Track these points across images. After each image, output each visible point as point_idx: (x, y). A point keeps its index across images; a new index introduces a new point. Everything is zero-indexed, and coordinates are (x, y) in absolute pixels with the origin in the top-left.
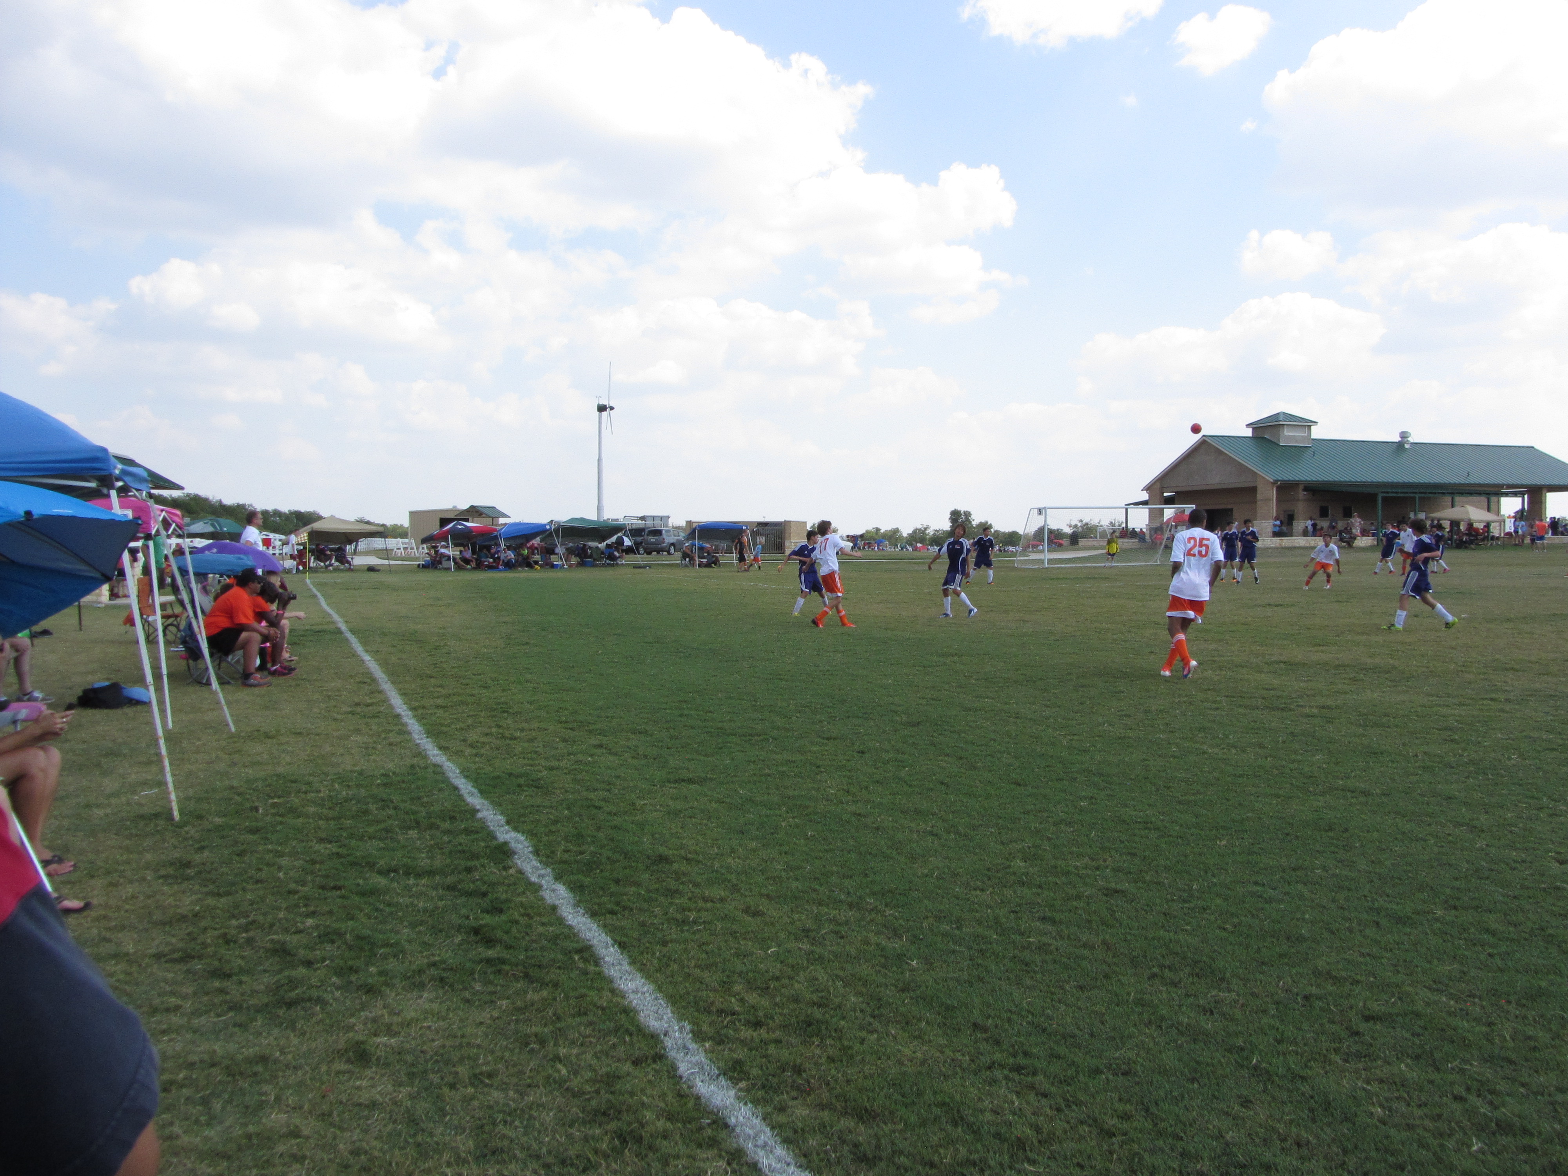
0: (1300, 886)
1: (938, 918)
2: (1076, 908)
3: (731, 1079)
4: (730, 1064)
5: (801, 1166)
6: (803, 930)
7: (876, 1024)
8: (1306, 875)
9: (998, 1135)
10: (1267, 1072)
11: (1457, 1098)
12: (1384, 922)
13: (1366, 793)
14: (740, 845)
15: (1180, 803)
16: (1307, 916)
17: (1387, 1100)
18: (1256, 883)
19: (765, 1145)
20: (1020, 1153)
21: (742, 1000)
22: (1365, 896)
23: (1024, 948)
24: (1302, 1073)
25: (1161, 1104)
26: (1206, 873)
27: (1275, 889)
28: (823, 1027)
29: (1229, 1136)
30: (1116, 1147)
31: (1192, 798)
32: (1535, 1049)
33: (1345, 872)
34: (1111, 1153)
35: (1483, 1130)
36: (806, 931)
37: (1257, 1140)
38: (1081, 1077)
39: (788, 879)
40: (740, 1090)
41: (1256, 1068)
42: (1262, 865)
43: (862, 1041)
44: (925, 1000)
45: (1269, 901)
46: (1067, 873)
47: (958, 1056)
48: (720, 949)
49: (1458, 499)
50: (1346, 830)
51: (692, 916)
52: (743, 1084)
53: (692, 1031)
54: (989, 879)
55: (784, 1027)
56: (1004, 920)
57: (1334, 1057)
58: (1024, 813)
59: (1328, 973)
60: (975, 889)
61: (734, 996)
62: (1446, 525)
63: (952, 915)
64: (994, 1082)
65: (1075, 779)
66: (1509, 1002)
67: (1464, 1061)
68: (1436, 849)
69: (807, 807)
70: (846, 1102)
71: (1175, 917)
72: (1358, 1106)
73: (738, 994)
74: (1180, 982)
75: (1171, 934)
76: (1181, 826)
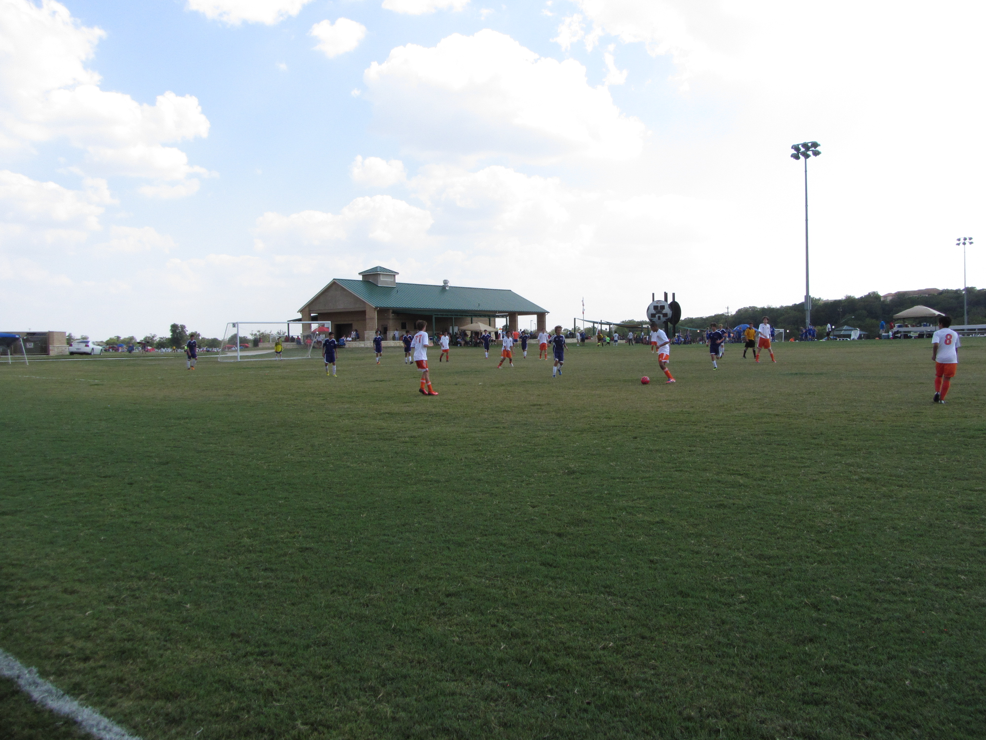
0: (407, 534)
1: (200, 578)
2: (285, 561)
3: (73, 695)
4: (71, 686)
5: (132, 735)
6: (109, 597)
7: (169, 645)
8: (410, 528)
9: (256, 691)
10: (400, 630)
11: (494, 626)
12: (452, 547)
13: (438, 481)
14: (52, 551)
15: (337, 496)
16: (413, 549)
17: (461, 633)
18: (385, 535)
19: (105, 728)
20: (270, 697)
21: (73, 647)
22: (441, 535)
23: (256, 588)
24: (418, 628)
25: (346, 657)
26: (357, 532)
27: (394, 537)
28: (134, 652)
29: (384, 666)
30: (324, 684)
31: (344, 493)
32: (526, 597)
33: (431, 524)
34: (322, 687)
35: (505, 639)
36: (111, 598)
37: (398, 665)
38: (300, 652)
39: (92, 568)
40: (82, 700)
41: (394, 629)
42: (386, 525)
43: (161, 656)
44: (198, 625)
45: (392, 543)
46: (277, 542)
47: (225, 653)
48: (49, 617)
49: (474, 319)
50: (429, 502)
51: (24, 601)
52: (83, 696)
53: (39, 672)
54: (229, 551)
55: (106, 657)
56: (242, 573)
57: (432, 617)
58: (246, 511)
59: (426, 576)
60: (220, 558)
61: (67, 645)
62: (469, 333)
63: (208, 575)
64: (248, 663)
65: (274, 488)
66: (514, 577)
67: (495, 608)
68: (474, 507)
69: (98, 522)
70: (157, 691)
71: (342, 558)
72: (447, 638)
73: (69, 643)
74: (348, 592)
75: (341, 568)
76: (340, 508)
